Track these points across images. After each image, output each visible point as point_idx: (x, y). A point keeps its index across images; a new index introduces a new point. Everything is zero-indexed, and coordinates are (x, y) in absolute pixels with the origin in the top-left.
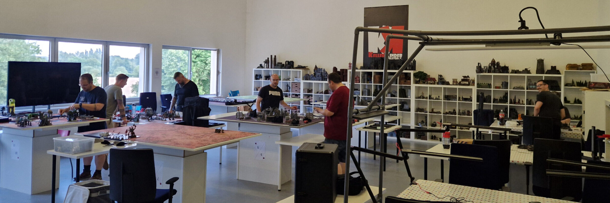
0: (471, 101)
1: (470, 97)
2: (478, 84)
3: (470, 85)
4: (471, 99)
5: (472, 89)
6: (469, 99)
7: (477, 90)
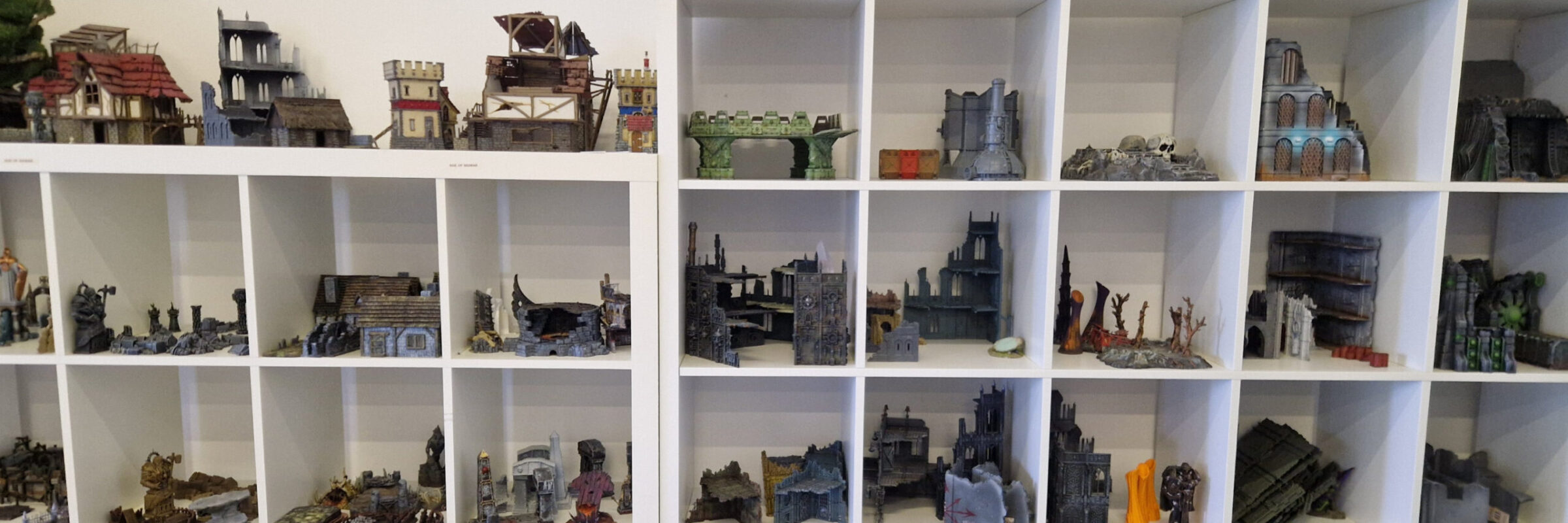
0: (621, 338)
1: (606, 291)
2: (691, 129)
3: (604, 148)
4: (618, 322)
5: (619, 191)
6: (599, 314)
7: (686, 195)
